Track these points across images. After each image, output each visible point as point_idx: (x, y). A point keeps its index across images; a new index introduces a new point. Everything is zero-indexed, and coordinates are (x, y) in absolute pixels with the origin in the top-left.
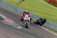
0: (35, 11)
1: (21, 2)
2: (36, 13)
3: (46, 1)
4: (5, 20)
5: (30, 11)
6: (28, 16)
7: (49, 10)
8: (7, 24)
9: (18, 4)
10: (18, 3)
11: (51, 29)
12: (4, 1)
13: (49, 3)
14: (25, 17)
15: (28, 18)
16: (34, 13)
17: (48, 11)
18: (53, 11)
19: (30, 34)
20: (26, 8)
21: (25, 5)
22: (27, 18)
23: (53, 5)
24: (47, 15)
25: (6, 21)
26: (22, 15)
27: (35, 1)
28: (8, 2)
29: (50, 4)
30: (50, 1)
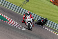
1: (25, 3)
4: (9, 21)
5: (35, 12)
8: (11, 25)
11: (56, 30)
12: (8, 2)
13: (54, 4)
15: (30, 20)
17: (52, 12)
19: (34, 35)
20: (31, 9)
24: (52, 16)
26: (24, 17)
28: (12, 3)
29: (55, 5)
30: (55, 2)
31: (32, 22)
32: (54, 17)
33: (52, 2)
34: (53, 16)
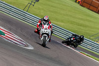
0: (57, 20)
2: (58, 23)
3: (76, 2)
6: (48, 26)
7: (81, 17)
9: (27, 8)
10: (28, 6)
12: (4, 2)
13: (82, 6)
14: (43, 28)
16: (56, 22)
17: (79, 19)
18: (88, 18)
19: (48, 58)
20: (42, 14)
21: (39, 9)
22: (46, 30)
23: (89, 9)
25: (6, 36)
27: (57, 2)
28: (10, 3)
29: (84, 7)
30: (84, 2)
31: (50, 34)
32: (82, 28)
33: (79, 2)
34: (81, 26)
